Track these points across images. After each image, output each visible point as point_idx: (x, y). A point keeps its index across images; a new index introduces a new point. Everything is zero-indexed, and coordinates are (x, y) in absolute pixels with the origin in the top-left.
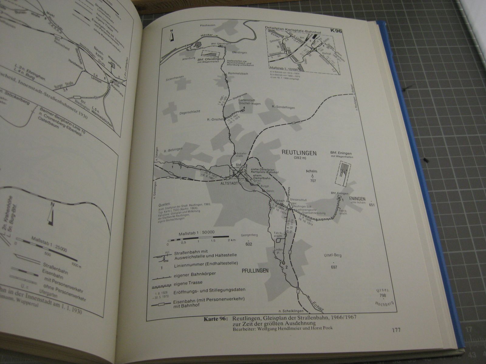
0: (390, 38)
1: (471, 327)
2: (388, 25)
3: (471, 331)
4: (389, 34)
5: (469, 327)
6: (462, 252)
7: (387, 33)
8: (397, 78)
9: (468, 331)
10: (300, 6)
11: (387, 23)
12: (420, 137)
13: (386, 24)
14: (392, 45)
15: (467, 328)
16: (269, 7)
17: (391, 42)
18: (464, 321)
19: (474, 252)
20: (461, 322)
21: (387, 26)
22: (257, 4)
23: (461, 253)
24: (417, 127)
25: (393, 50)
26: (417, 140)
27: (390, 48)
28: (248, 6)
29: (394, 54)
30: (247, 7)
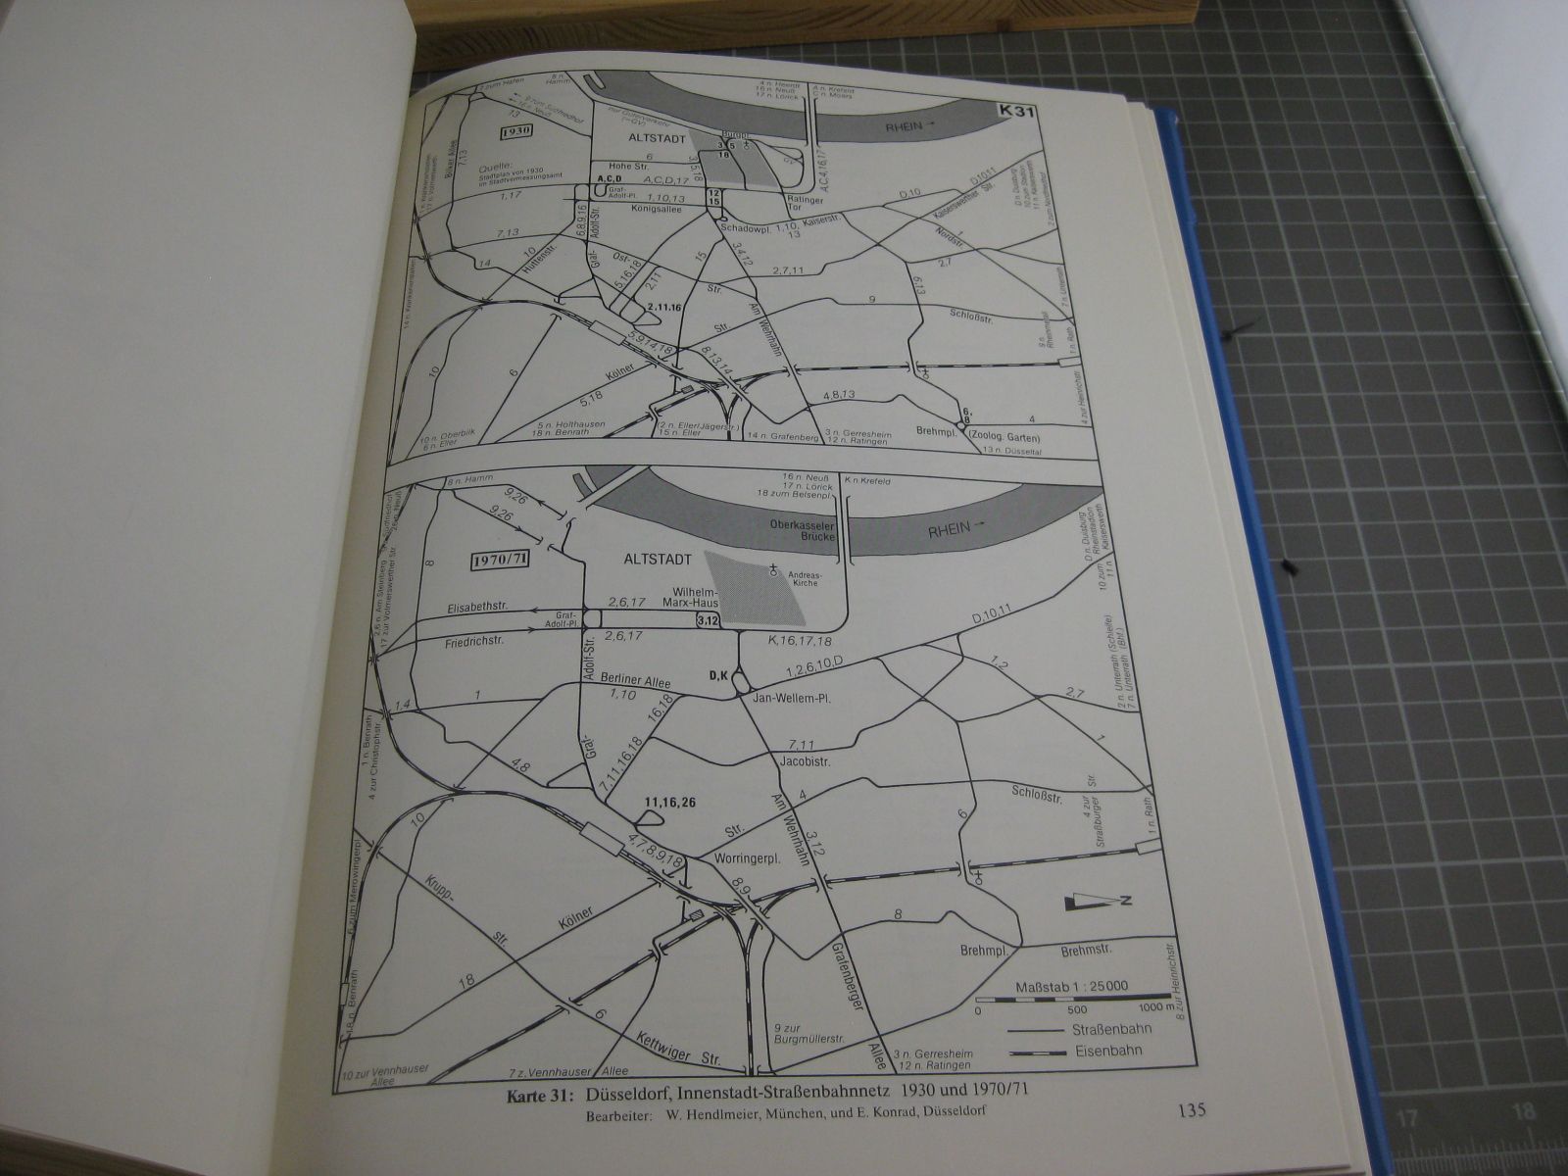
0: (1189, 165)
1: (1415, 1112)
2: (1186, 123)
3: (1413, 1124)
4: (1187, 152)
5: (1409, 1111)
6: (1394, 866)
7: (1179, 148)
8: (1207, 297)
9: (1404, 1124)
10: (903, 55)
11: (1181, 120)
12: (1272, 491)
13: (1177, 120)
14: (1195, 190)
15: (1401, 1114)
16: (802, 55)
17: (1191, 179)
18: (1393, 1094)
19: (1433, 870)
20: (1383, 1094)
21: (1181, 127)
22: (765, 47)
23: (1391, 871)
24: (1265, 459)
25: (1197, 205)
26: (1264, 501)
27: (1188, 198)
28: (734, 52)
29: (1201, 217)
30: (730, 55)
